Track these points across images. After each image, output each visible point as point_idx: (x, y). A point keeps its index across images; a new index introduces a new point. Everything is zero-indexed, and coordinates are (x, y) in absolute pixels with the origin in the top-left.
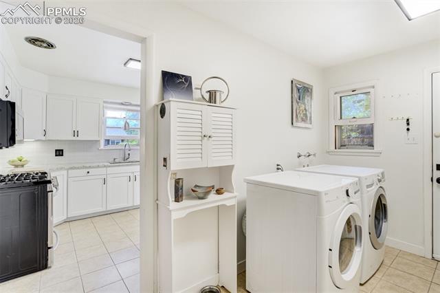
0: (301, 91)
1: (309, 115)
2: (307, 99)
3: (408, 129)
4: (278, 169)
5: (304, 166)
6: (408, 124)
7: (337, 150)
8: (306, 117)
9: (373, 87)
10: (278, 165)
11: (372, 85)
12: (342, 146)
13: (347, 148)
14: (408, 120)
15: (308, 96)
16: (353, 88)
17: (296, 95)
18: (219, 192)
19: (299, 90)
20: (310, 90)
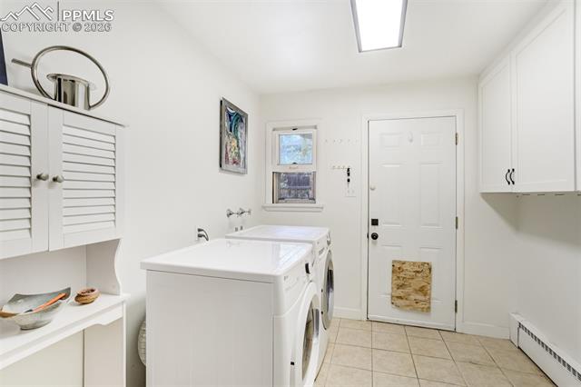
0: (233, 119)
1: (242, 156)
2: (240, 132)
3: (349, 181)
4: (200, 236)
5: (237, 230)
6: (349, 174)
7: (275, 205)
8: (239, 156)
9: (315, 127)
10: (199, 230)
11: (315, 124)
12: (280, 199)
13: (286, 202)
14: (348, 170)
15: (241, 128)
16: (294, 125)
17: (227, 125)
18: (82, 299)
19: (230, 116)
20: (244, 120)
